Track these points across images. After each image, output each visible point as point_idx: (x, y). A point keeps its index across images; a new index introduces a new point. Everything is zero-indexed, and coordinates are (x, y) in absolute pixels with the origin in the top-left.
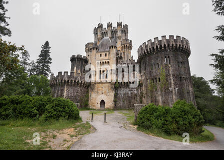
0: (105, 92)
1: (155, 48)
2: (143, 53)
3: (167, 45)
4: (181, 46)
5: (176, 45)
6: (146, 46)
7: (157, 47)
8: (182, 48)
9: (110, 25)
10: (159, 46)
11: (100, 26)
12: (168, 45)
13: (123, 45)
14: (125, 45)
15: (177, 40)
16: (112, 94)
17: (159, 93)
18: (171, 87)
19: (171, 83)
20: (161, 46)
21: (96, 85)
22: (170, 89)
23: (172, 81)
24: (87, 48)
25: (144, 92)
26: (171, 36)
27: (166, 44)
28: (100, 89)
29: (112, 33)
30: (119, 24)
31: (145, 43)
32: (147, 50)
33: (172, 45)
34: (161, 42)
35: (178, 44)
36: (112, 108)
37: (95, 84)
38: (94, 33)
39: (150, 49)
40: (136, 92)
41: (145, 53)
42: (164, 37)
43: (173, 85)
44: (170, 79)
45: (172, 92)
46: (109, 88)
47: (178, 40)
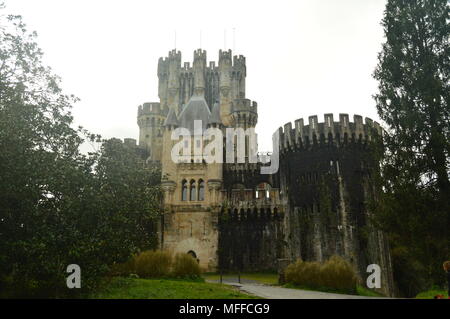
0: (197, 233)
1: (311, 138)
2: (286, 146)
3: (334, 136)
4: (364, 138)
5: (353, 135)
6: (293, 132)
7: (315, 136)
8: (366, 141)
9: (200, 57)
10: (318, 136)
11: (175, 57)
12: (338, 135)
13: (236, 115)
14: (241, 113)
15: (355, 124)
16: (214, 237)
17: (317, 236)
18: (340, 224)
19: (340, 216)
20: (322, 135)
21: (176, 215)
22: (340, 227)
23: (343, 211)
24: (144, 117)
25: (287, 234)
26: (344, 116)
27: (333, 132)
28: (185, 224)
29: (205, 79)
30: (225, 56)
31: (290, 124)
32: (294, 141)
33: (346, 134)
34: (323, 128)
35: (357, 133)
36: (214, 270)
37: (173, 212)
38: (159, 75)
39: (300, 139)
40: (268, 232)
41: (289, 147)
42: (329, 116)
43: (344, 219)
44: (340, 208)
45: (343, 235)
46: (207, 224)
47: (358, 125)
